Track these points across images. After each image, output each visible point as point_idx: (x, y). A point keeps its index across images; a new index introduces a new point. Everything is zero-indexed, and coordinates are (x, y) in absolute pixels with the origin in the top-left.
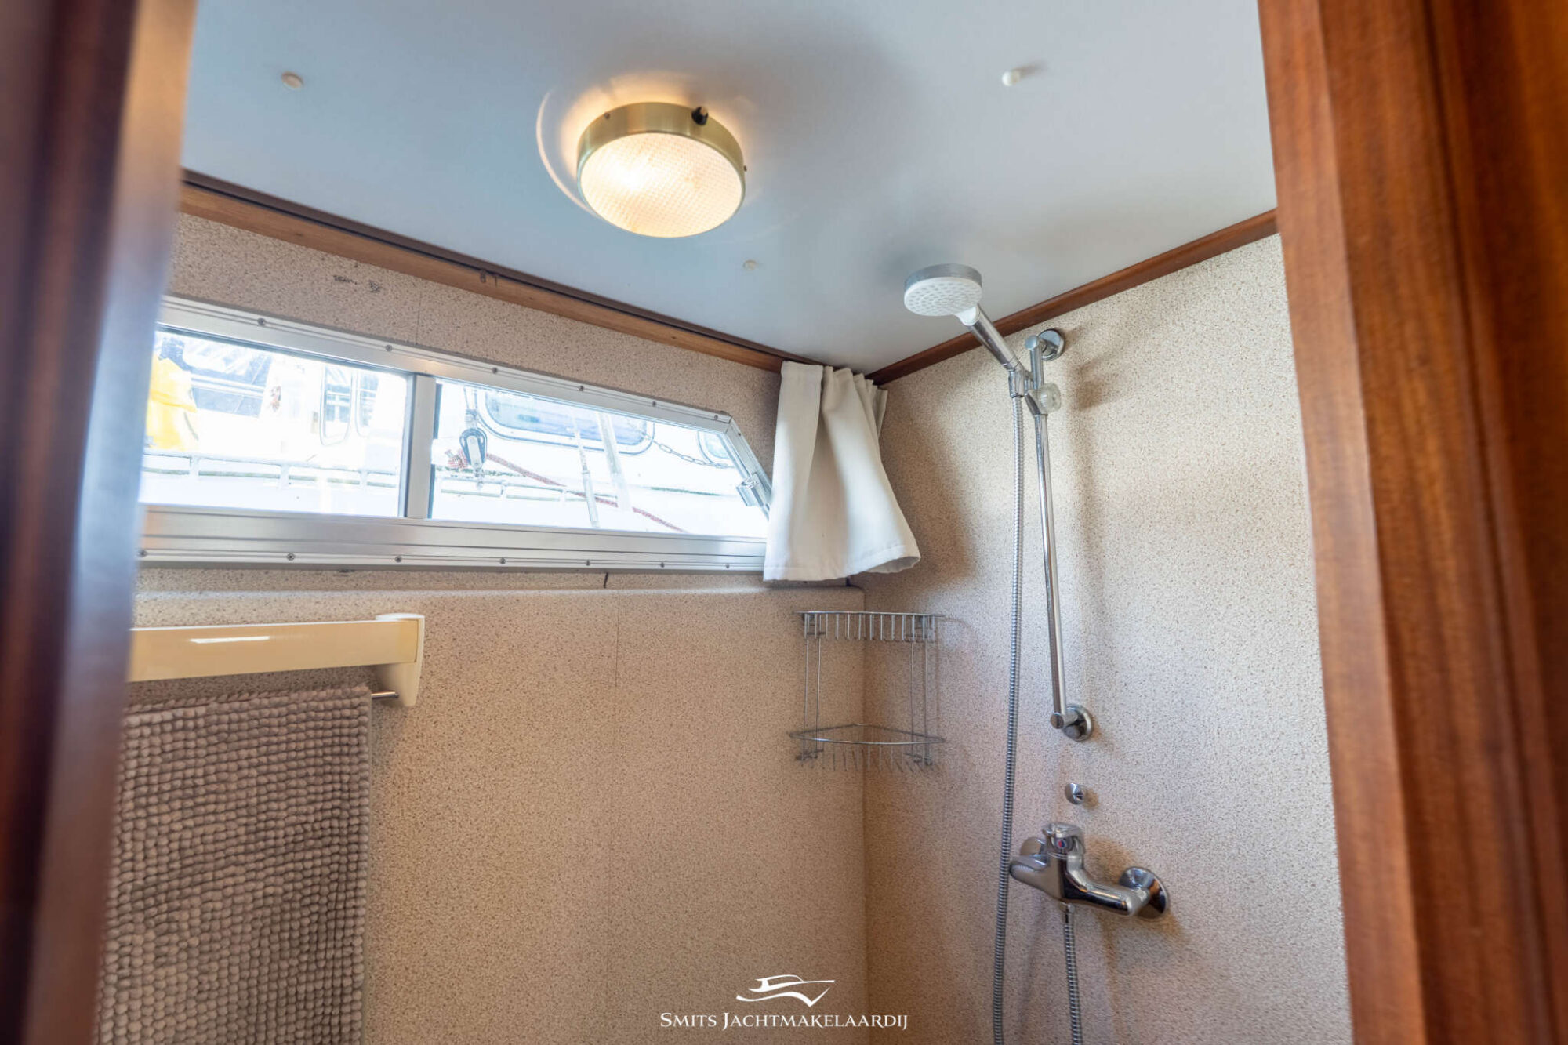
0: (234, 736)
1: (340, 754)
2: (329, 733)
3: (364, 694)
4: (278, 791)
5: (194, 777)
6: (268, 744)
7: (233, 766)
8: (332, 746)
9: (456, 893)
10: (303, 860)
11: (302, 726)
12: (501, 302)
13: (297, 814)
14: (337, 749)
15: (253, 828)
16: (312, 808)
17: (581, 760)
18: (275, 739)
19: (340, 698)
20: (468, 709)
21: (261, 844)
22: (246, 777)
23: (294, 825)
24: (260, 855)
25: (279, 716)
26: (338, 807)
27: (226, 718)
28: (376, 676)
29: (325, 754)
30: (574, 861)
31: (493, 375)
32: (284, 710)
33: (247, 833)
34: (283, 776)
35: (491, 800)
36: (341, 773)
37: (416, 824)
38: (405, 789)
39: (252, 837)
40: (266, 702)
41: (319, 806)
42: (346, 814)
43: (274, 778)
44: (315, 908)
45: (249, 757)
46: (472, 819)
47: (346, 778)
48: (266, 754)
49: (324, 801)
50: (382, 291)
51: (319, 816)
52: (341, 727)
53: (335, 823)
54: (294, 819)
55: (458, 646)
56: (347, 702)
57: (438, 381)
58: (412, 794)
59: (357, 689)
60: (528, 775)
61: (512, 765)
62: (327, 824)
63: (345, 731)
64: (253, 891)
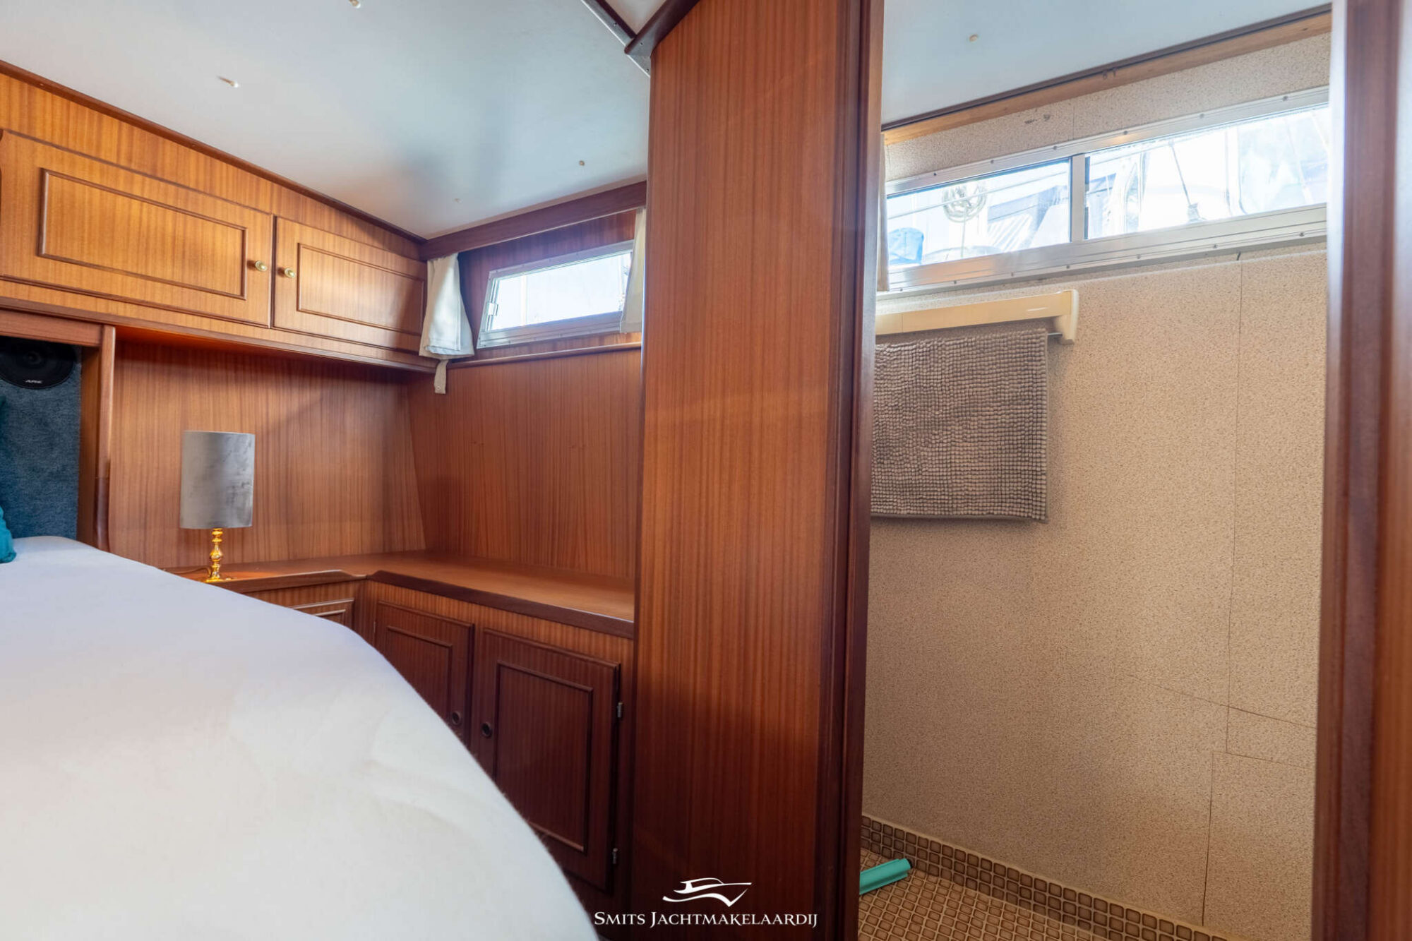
0: (986, 350)
1: (1032, 361)
2: (1026, 350)
3: (1044, 332)
4: (1005, 376)
5: (972, 367)
6: (1000, 354)
7: (986, 363)
8: (1028, 356)
9: (1107, 454)
10: (1017, 409)
11: (1014, 347)
12: (1130, 85)
13: (1013, 387)
14: (1030, 358)
15: (995, 391)
16: (1019, 385)
17: (1205, 385)
18: (1002, 352)
19: (1031, 334)
20: (1112, 348)
21: (999, 399)
22: (991, 369)
23: (1012, 392)
24: (999, 404)
25: (1004, 342)
26: (1032, 386)
27: (982, 342)
28: (1050, 322)
29: (1024, 361)
30: (1201, 455)
31: (1125, 136)
32: (1005, 339)
33: (993, 394)
34: (1006, 369)
35: (1130, 403)
36: (1032, 370)
37: (1081, 411)
38: (1074, 391)
39: (995, 396)
40: (998, 336)
41: (1023, 385)
42: (1035, 389)
43: (1002, 370)
44: (1023, 432)
45: (992, 360)
46: (1118, 414)
47: (1034, 372)
48: (999, 359)
49: (1025, 383)
50: (1051, 117)
51: (1023, 389)
52: (1032, 348)
53: (1030, 393)
54: (1012, 389)
55: (1103, 310)
56: (1034, 336)
57: (1087, 156)
58: (1078, 394)
59: (1039, 330)
60: (1158, 391)
61: (1146, 384)
62: (1026, 393)
63: (1033, 349)
64: (997, 419)
